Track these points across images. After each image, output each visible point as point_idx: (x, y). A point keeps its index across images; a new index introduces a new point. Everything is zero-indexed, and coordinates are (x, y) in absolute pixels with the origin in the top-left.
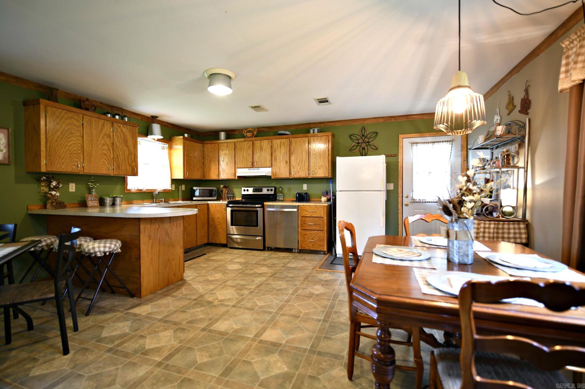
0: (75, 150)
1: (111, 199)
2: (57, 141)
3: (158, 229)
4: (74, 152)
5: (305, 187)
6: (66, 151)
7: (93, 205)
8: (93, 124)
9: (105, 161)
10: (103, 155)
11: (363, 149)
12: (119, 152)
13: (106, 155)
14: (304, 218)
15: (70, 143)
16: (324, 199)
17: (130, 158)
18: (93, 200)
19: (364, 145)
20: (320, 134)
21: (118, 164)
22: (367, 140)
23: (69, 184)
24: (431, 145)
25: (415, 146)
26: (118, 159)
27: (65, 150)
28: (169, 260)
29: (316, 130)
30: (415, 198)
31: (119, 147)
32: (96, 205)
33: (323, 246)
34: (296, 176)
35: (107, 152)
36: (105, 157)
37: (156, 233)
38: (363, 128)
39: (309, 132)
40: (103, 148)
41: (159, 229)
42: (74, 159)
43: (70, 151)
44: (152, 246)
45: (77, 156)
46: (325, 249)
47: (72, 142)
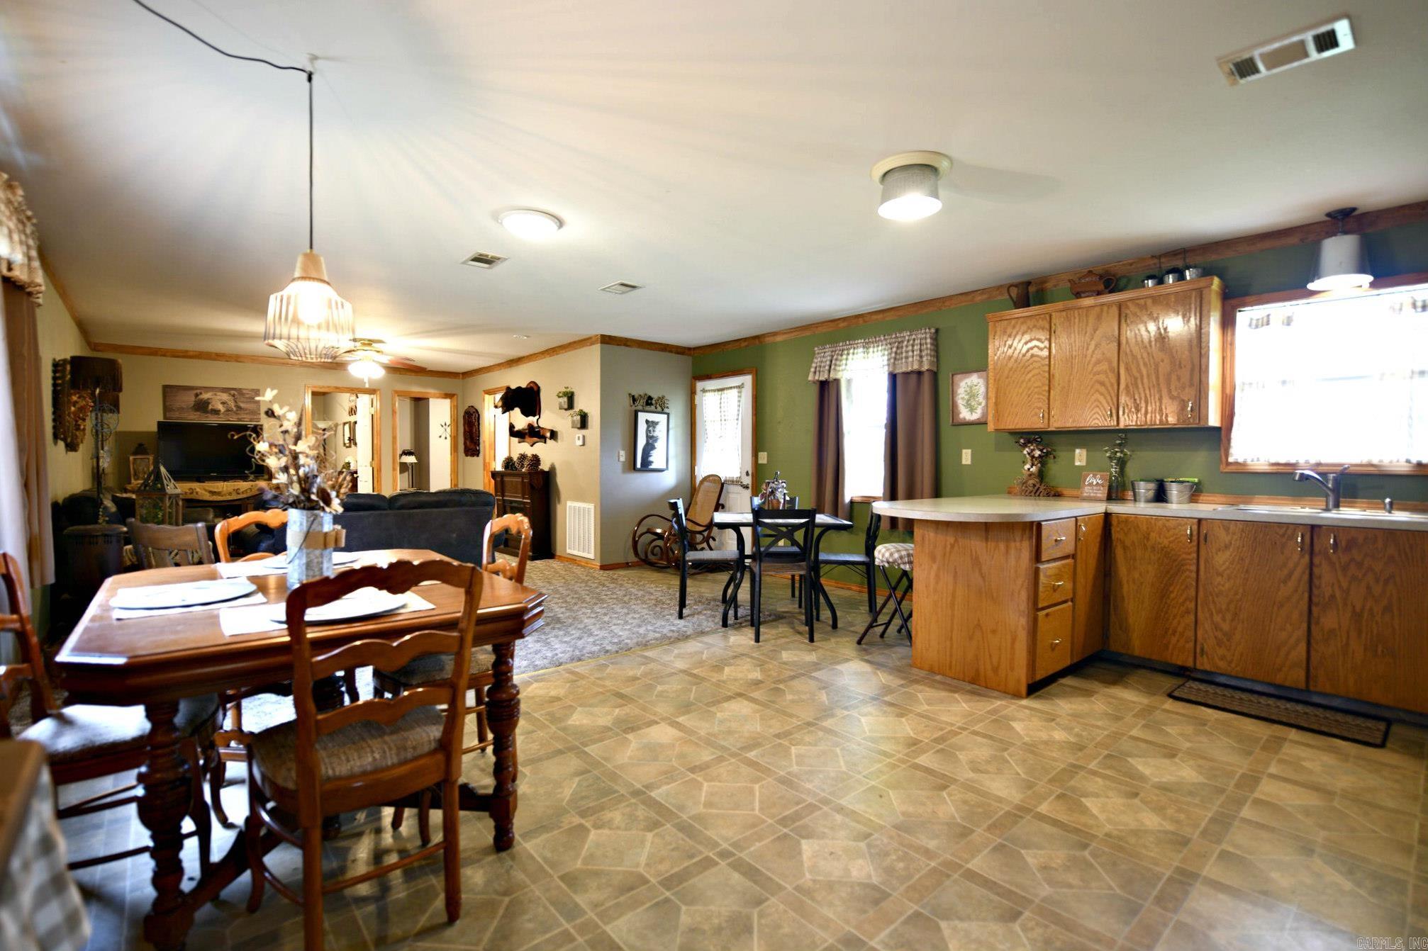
0: (1037, 387)
1: (1152, 486)
2: (1007, 378)
3: (952, 546)
4: (1036, 390)
6: (1023, 392)
7: (1092, 495)
8: (1075, 323)
9: (1101, 398)
10: (1098, 386)
12: (1140, 371)
13: (1102, 384)
15: (1030, 375)
17: (1174, 377)
18: (1095, 483)
21: (1135, 400)
23: (1074, 451)
26: (1137, 387)
27: (1021, 391)
28: (979, 626)
31: (1139, 357)
32: (1099, 495)
35: (1107, 377)
36: (1102, 389)
37: (947, 554)
40: (1098, 368)
41: (956, 548)
42: (1036, 404)
43: (1029, 389)
44: (937, 576)
45: (1041, 397)
47: (1033, 373)
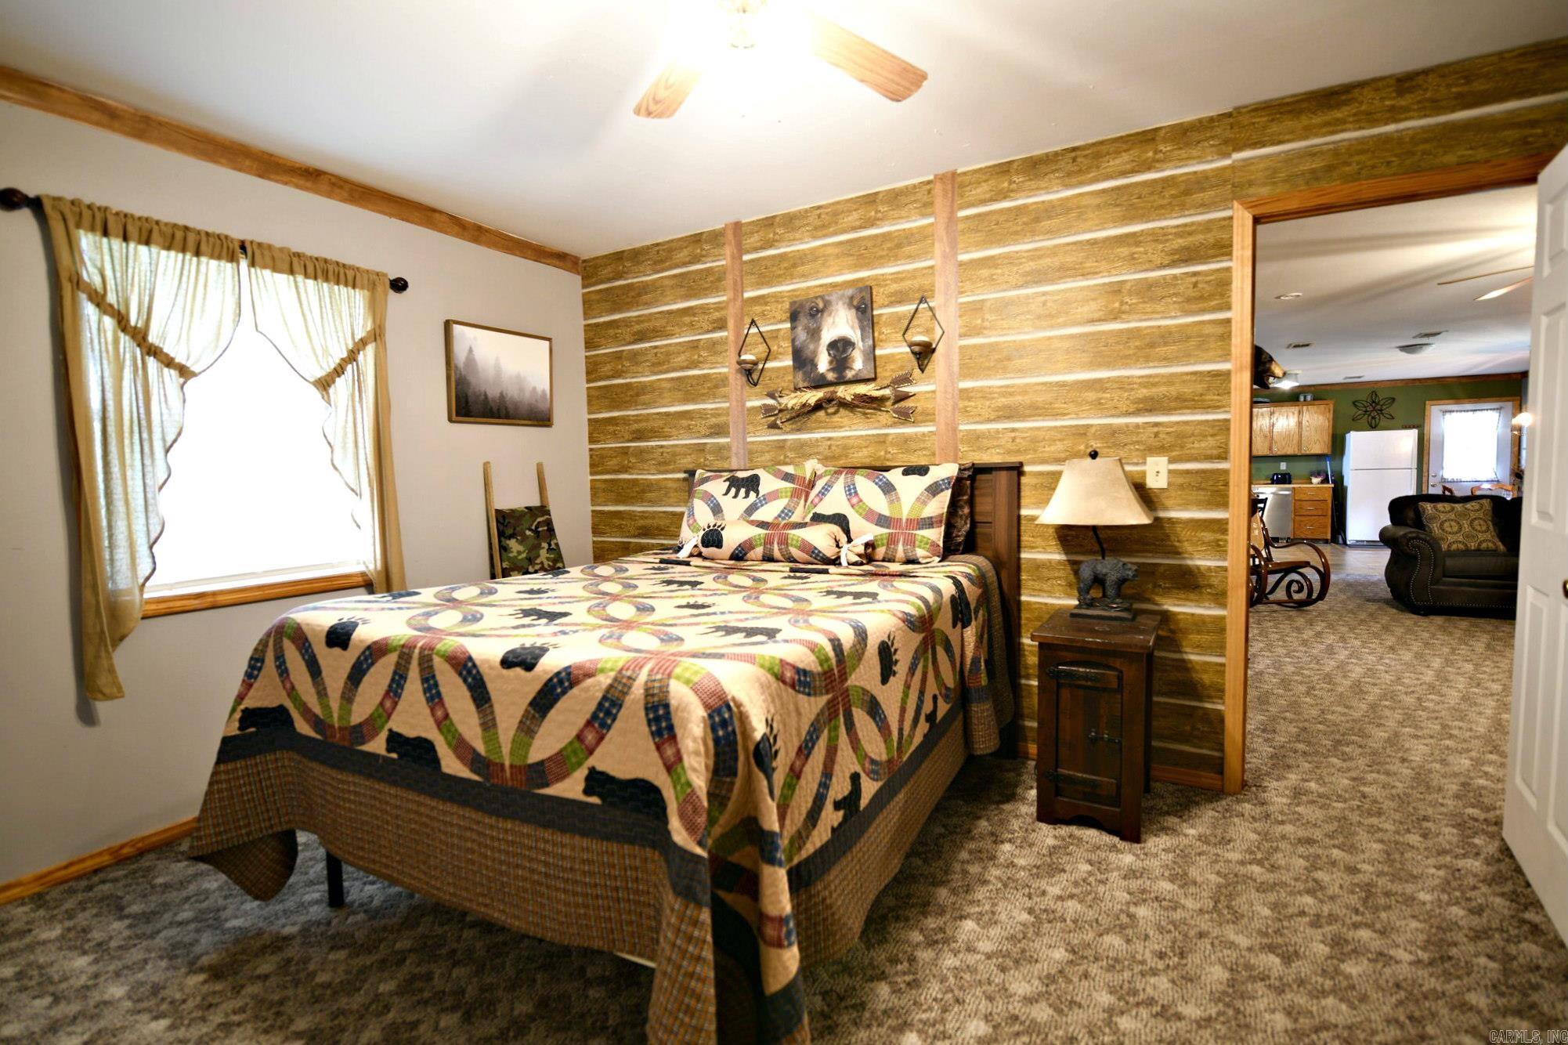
5: (1283, 466)
11: (1373, 418)
14: (1298, 503)
16: (1316, 480)
19: (1374, 414)
20: (1316, 402)
22: (1378, 407)
24: (1471, 413)
25: (1448, 416)
29: (1309, 398)
30: (1445, 476)
33: (1326, 533)
34: (1279, 453)
38: (1375, 394)
39: (1297, 400)
46: (1329, 537)
